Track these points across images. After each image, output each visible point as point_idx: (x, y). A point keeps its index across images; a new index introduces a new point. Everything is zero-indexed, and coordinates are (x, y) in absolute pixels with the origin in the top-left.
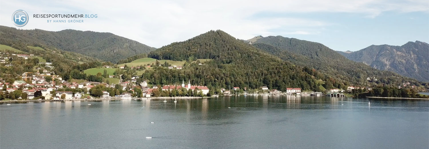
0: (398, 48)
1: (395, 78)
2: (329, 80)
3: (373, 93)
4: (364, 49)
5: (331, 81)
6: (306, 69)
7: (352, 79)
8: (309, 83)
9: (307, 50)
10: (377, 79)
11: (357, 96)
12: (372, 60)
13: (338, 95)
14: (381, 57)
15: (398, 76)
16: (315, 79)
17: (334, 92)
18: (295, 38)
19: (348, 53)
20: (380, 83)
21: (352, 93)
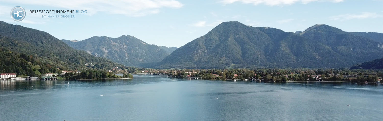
0: (114, 40)
1: (108, 64)
2: (45, 66)
3: (81, 76)
4: (88, 39)
5: (47, 67)
6: (23, 56)
7: (71, 65)
8: (25, 69)
9: (32, 37)
10: (94, 65)
11: (68, 79)
12: (94, 48)
13: (52, 78)
14: (101, 46)
15: (111, 62)
16: (31, 65)
17: (49, 76)
18: (20, 25)
19: (74, 42)
20: (95, 68)
21: (64, 76)
